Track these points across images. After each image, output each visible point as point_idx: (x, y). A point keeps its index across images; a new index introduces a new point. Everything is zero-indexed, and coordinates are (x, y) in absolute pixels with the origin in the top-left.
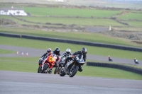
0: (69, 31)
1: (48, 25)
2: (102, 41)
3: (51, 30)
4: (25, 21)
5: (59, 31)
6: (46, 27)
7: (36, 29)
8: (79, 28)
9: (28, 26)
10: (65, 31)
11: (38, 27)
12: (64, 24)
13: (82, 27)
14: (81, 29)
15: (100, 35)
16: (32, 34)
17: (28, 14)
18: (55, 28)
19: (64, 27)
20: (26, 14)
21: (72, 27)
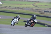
0: (17, 9)
1: (10, 7)
2: (29, 13)
3: (11, 9)
4: (1, 6)
5: (14, 9)
6: (9, 8)
7: (5, 8)
8: (21, 8)
9: (2, 8)
10: (16, 9)
11: (6, 8)
12: (15, 7)
13: (22, 8)
14: (22, 9)
15: (29, 11)
16: (4, 10)
17: (3, 3)
18: (12, 8)
19: (15, 8)
20: (2, 3)
21: (18, 8)
